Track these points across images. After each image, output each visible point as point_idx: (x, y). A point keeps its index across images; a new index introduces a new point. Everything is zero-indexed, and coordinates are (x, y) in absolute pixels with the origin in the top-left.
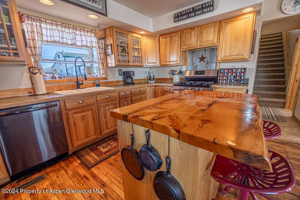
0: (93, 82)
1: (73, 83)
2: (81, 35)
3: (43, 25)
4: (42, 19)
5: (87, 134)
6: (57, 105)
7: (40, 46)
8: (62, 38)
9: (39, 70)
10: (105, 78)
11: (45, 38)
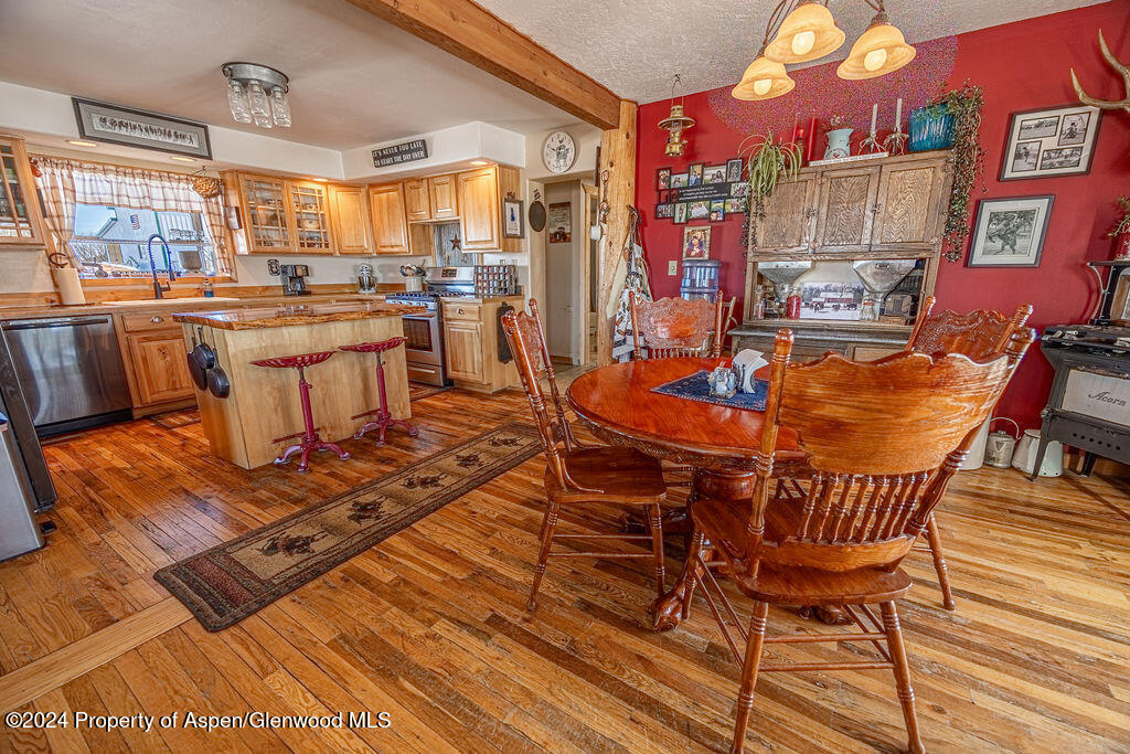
0: (197, 286)
1: (147, 287)
2: (163, 188)
3: (75, 173)
4: (73, 163)
5: (174, 382)
6: (106, 321)
7: (70, 214)
8: (118, 196)
9: (69, 258)
10: (231, 280)
11: (79, 197)
